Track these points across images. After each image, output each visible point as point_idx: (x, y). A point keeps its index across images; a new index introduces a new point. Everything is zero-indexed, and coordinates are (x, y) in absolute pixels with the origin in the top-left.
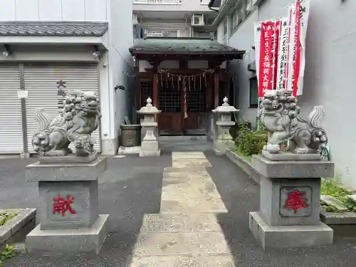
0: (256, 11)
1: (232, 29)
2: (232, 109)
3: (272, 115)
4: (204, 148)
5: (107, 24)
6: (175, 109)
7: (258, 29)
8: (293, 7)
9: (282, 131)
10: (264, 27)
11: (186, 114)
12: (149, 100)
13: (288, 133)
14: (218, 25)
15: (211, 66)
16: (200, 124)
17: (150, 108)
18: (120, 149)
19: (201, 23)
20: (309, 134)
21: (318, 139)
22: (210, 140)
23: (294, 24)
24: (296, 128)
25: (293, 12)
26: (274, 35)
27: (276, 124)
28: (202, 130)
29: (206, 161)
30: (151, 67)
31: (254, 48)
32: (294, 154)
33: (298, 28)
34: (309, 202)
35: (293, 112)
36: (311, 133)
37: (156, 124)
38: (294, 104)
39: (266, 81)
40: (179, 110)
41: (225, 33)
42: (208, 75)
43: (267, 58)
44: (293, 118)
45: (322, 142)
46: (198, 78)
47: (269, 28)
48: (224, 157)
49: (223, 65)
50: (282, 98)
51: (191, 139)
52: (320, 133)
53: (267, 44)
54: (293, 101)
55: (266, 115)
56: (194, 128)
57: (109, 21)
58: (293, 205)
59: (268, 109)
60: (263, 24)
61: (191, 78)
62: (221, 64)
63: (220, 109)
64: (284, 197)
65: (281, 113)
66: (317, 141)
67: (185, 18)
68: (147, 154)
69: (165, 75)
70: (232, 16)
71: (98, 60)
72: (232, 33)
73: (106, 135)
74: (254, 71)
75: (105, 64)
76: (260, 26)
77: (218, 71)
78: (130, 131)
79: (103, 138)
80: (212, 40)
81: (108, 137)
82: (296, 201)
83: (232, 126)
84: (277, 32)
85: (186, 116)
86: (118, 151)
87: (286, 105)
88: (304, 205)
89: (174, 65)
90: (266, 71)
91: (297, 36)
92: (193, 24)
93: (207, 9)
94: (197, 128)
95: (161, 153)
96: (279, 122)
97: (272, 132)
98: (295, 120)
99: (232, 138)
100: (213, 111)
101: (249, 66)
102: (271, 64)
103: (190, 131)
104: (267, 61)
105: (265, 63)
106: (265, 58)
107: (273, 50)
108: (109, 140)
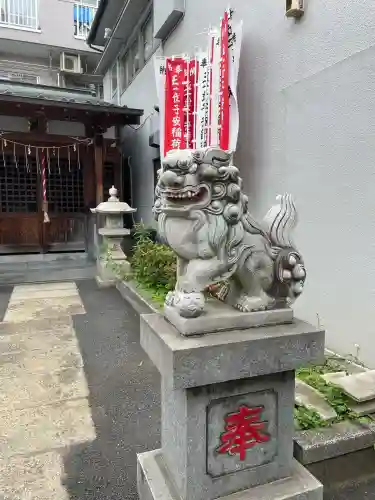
1: (124, 81)
2: (125, 207)
3: (185, 216)
4: (80, 274)
6: (26, 207)
7: (162, 70)
8: (217, 33)
9: (208, 257)
10: (170, 66)
11: (46, 214)
13: (222, 262)
19: (77, 69)
20: (271, 263)
21: (287, 274)
22: (93, 260)
23: (218, 59)
24: (241, 249)
25: (216, 42)
26: (187, 83)
27: (193, 239)
28: (79, 243)
31: (157, 109)
32: (238, 314)
33: (225, 65)
34: (271, 428)
35: (234, 208)
36: (274, 260)
38: (237, 187)
40: (34, 208)
41: (115, 86)
42: (82, 147)
43: (176, 121)
44: (235, 222)
45: (296, 280)
46: (63, 151)
47: (178, 69)
48: (112, 290)
49: (110, 134)
50: (208, 169)
51: (58, 260)
52: (292, 260)
53: (176, 96)
54: (232, 180)
55: (170, 215)
56: (63, 240)
58: (237, 441)
59: (173, 200)
60: (169, 61)
61: (51, 150)
62: (105, 131)
63: (103, 207)
64: (218, 426)
65: (205, 210)
66: (286, 279)
67: (50, 56)
70: (124, 60)
72: (125, 87)
74: (157, 146)
77: (100, 141)
80: (94, 95)
82: (244, 430)
83: (125, 237)
84: (192, 79)
85: (47, 219)
87: (217, 189)
88: (261, 436)
89: (21, 125)
90: (175, 144)
91: (225, 79)
93: (85, 47)
94: (68, 240)
96: (202, 233)
97: (186, 261)
98: (239, 227)
99: (125, 256)
100: (93, 210)
101: (151, 139)
102: (184, 131)
103: (56, 245)
104: (177, 127)
105: (173, 130)
106: (174, 121)
107: (186, 109)
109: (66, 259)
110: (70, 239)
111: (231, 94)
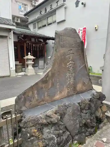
12: (29, 53)
14: (29, 24)
17: (30, 57)
18: (16, 74)
19: (19, 21)
75: (10, 38)
78: (20, 66)
79: (11, 69)
81: (12, 69)
92: (16, 21)
108: (13, 70)
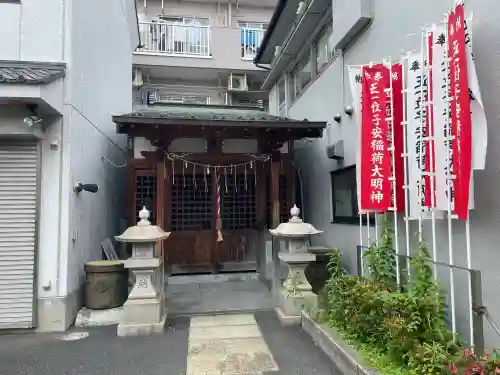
0: (339, 60)
1: (292, 94)
5: (64, 65)
6: (200, 225)
7: (357, 78)
10: (367, 74)
11: (219, 232)
12: (144, 213)
14: (270, 88)
15: (263, 149)
16: (247, 251)
17: (145, 230)
18: (79, 315)
19: (244, 87)
23: (443, 60)
26: (390, 90)
28: (249, 263)
29: (263, 348)
30: (154, 149)
31: (337, 119)
37: (156, 263)
39: (377, 177)
40: (208, 225)
41: (282, 99)
42: (258, 164)
43: (376, 133)
46: (240, 169)
47: (378, 76)
49: (284, 149)
51: (230, 280)
53: (375, 107)
57: (68, 61)
60: (366, 69)
61: (228, 169)
62: (281, 146)
63: (284, 229)
67: (219, 79)
68: (133, 331)
69: (179, 163)
71: (37, 133)
73: (47, 289)
75: (55, 143)
76: (360, 72)
78: (103, 277)
79: (42, 293)
80: (262, 110)
81: (52, 293)
83: (310, 264)
84: (398, 86)
85: (220, 238)
86: (74, 320)
89: (198, 146)
90: (377, 157)
92: (230, 88)
94: (239, 259)
95: (166, 326)
99: (310, 287)
100: (272, 231)
101: (331, 150)
102: (387, 144)
103: (227, 265)
104: (378, 139)
105: (373, 143)
106: (374, 134)
107: (390, 119)
108: (53, 300)
109: (238, 280)
110: (241, 258)
111: (472, 98)
